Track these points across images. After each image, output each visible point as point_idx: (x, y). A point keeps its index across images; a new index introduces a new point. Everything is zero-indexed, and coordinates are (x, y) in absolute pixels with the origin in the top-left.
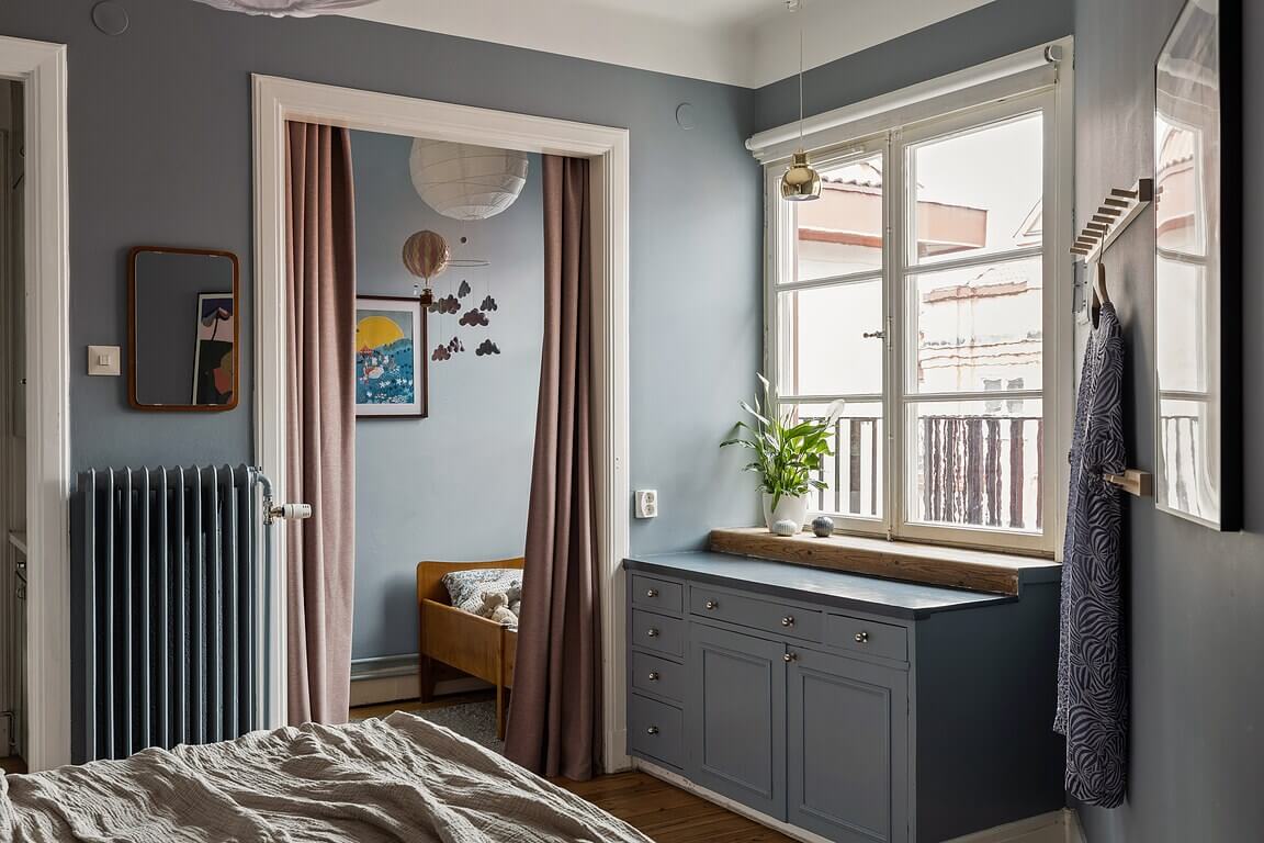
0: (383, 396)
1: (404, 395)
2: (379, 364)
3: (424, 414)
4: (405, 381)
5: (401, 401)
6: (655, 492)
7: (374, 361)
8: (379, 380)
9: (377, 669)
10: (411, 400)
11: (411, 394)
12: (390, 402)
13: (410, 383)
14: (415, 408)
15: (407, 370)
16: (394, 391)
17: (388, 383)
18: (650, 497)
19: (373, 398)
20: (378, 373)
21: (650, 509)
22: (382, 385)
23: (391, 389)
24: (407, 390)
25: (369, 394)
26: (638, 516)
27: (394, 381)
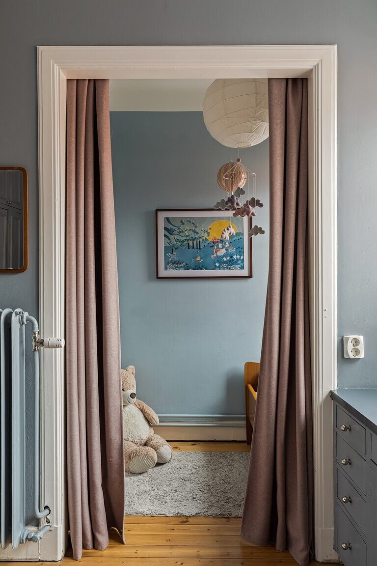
0: (225, 265)
1: (239, 264)
2: (223, 247)
3: (250, 276)
4: (238, 257)
5: (236, 269)
6: (361, 338)
7: (220, 246)
8: (223, 256)
9: (221, 421)
10: (242, 268)
11: (242, 264)
12: (230, 269)
13: (242, 258)
14: (245, 272)
15: (240, 251)
16: (231, 263)
17: (228, 258)
18: (356, 342)
19: (219, 267)
20: (222, 252)
21: (357, 352)
22: (225, 259)
23: (230, 261)
24: (240, 262)
25: (217, 265)
26: (345, 356)
27: (232, 257)
